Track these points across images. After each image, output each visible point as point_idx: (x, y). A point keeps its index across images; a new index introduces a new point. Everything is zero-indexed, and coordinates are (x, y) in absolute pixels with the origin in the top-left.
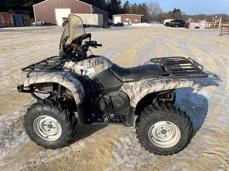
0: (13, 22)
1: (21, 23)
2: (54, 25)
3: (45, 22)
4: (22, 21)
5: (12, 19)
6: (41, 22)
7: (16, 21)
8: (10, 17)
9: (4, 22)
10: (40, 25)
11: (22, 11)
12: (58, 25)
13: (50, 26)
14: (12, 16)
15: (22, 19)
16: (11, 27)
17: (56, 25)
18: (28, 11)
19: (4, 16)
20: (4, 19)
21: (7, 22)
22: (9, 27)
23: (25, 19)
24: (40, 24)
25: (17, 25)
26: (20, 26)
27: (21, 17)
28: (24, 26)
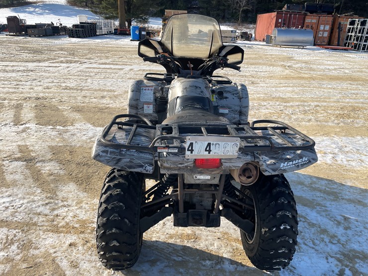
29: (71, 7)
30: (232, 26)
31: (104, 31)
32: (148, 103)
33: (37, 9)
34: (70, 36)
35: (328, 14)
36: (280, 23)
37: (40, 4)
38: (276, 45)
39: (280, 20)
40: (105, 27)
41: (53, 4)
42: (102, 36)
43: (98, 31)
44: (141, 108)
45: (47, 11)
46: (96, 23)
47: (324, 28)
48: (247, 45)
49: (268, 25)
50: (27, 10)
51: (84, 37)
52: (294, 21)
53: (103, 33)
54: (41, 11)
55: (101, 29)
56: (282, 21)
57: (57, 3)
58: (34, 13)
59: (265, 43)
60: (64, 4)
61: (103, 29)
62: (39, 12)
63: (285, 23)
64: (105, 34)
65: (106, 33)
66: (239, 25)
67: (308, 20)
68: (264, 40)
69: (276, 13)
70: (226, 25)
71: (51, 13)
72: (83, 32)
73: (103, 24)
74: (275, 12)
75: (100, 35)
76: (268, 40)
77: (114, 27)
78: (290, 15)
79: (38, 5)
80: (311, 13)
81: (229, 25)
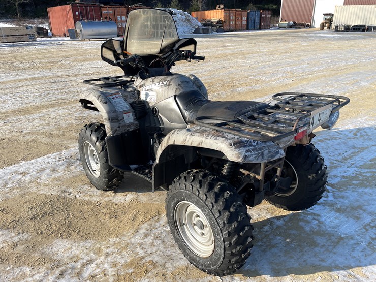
0: (245, 23)
1: (256, 24)
2: (308, 26)
3: (294, 23)
4: (258, 21)
5: (246, 18)
6: (287, 22)
7: (250, 22)
8: (243, 15)
9: (234, 23)
10: (285, 28)
11: (266, 6)
12: (315, 26)
13: (300, 28)
14: (246, 14)
15: (259, 19)
16: (241, 30)
17: (310, 28)
18: (276, 5)
19: (235, 14)
20: (234, 18)
21: (237, 23)
22: (238, 31)
23: (263, 18)
24: (286, 26)
25: (250, 28)
26: (254, 29)
27: (259, 15)
28: (260, 29)
30: (11, 23)
32: (127, 112)
35: (120, 5)
36: (78, 16)
38: (85, 39)
39: (77, 13)
44: (121, 120)
47: (121, 19)
48: (53, 42)
49: (65, 19)
52: (92, 13)
56: (79, 13)
59: (69, 38)
63: (83, 16)
66: (20, 21)
67: (104, 12)
68: (65, 35)
69: (70, 6)
70: (3, 22)
74: (69, 4)
76: (73, 35)
78: (86, 7)
80: (105, 4)
81: (7, 22)
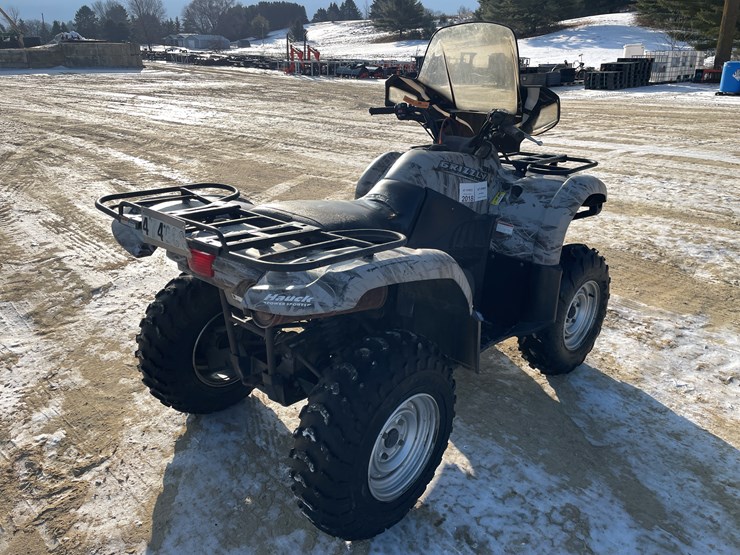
29: (641, 29)
31: (671, 73)
33: (573, 38)
34: (588, 87)
37: (581, 27)
40: (673, 66)
41: (605, 26)
42: (662, 85)
43: (653, 74)
45: (589, 41)
46: (653, 60)
50: (555, 40)
51: (616, 89)
53: (667, 79)
54: (579, 40)
55: (664, 70)
57: (615, 24)
58: (564, 46)
60: (627, 25)
61: (668, 70)
62: (574, 44)
64: (670, 82)
65: (675, 79)
71: (595, 44)
72: (615, 79)
73: (670, 60)
75: (657, 83)
77: (700, 65)
79: (576, 29)
